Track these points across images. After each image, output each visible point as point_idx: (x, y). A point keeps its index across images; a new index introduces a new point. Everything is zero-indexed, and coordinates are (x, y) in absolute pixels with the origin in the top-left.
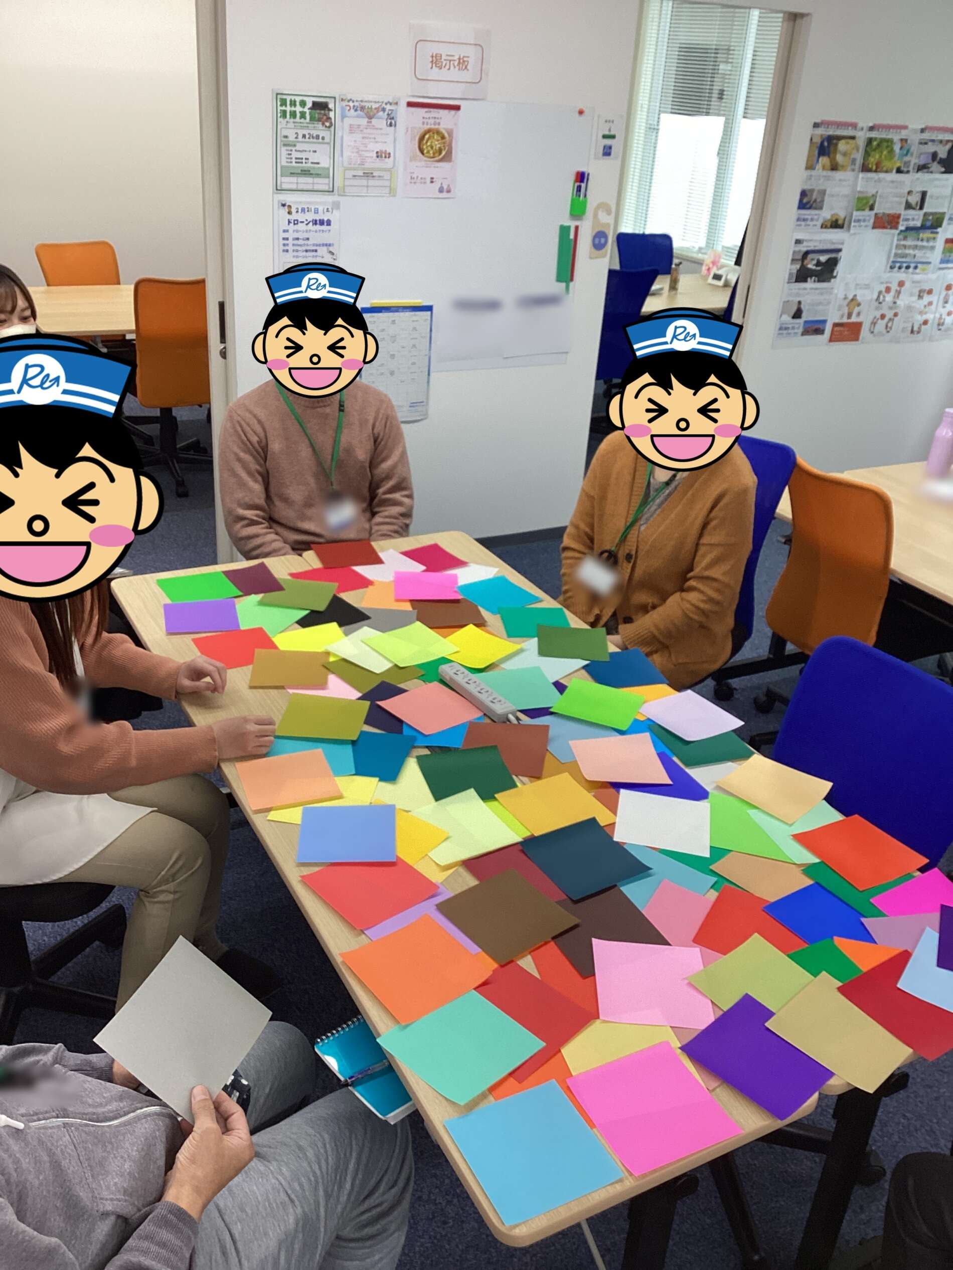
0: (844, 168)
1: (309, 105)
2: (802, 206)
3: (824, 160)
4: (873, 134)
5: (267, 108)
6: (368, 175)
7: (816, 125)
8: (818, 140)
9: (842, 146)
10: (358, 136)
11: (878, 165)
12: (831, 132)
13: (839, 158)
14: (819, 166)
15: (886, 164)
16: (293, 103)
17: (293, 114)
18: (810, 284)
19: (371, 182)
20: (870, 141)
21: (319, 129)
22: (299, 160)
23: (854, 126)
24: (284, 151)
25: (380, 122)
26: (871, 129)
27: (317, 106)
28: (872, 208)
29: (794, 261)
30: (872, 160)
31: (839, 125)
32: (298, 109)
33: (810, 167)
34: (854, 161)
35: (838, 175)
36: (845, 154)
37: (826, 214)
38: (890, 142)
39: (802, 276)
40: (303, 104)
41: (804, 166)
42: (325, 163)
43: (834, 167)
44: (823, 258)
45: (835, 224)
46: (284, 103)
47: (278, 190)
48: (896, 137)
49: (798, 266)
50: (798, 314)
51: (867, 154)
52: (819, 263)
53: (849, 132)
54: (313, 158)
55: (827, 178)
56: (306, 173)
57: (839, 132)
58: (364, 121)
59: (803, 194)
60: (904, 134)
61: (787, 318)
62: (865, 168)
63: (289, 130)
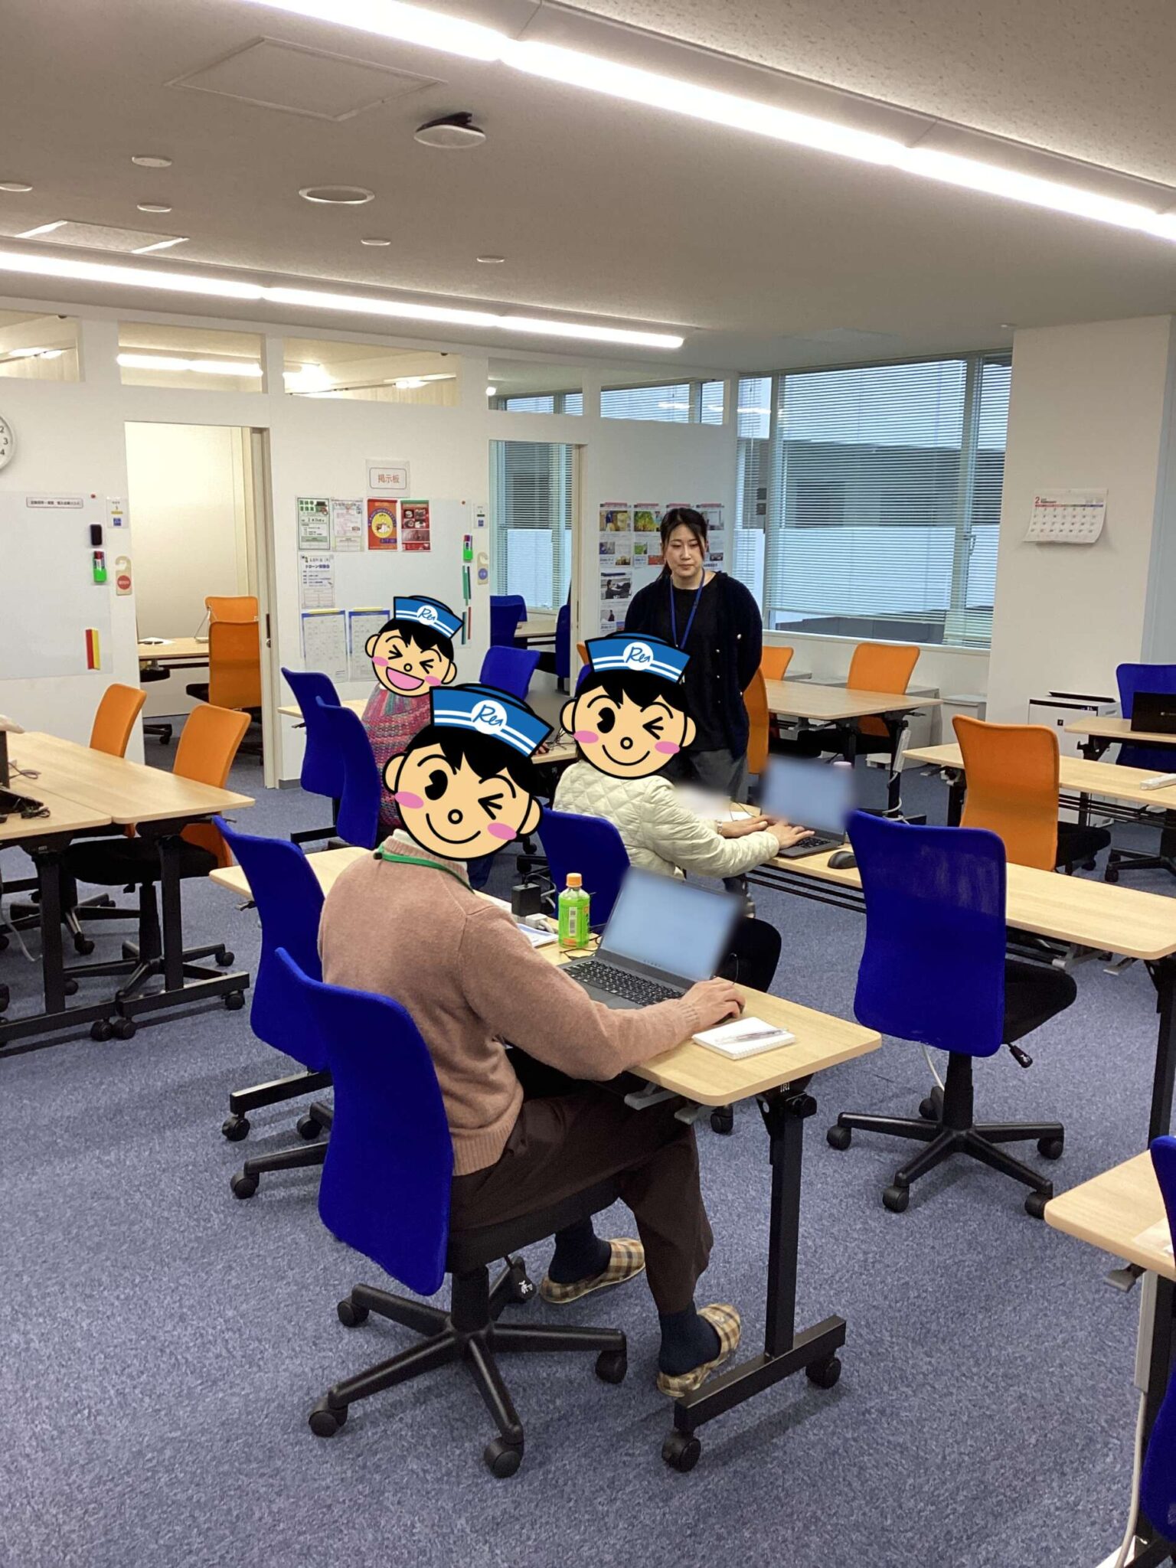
0: (623, 529)
1: (315, 502)
2: (602, 552)
3: (610, 525)
4: (638, 510)
5: (293, 506)
6: (348, 540)
7: (602, 505)
8: (605, 514)
9: (620, 517)
10: (342, 520)
11: (644, 527)
12: (612, 509)
13: (619, 524)
14: (608, 528)
15: (649, 526)
16: (307, 503)
17: (307, 509)
18: (616, 599)
19: (351, 544)
20: (636, 513)
21: (321, 516)
22: (311, 533)
23: (626, 505)
24: (302, 528)
25: (354, 512)
26: (636, 506)
27: (321, 504)
28: (645, 552)
29: (602, 586)
30: (641, 524)
31: (615, 505)
32: (310, 506)
33: (602, 529)
34: (629, 525)
35: (621, 533)
36: (622, 521)
37: (618, 556)
38: (649, 514)
39: (610, 595)
40: (312, 503)
41: (598, 528)
42: (325, 534)
43: (617, 529)
44: (621, 584)
45: (625, 563)
46: (302, 503)
47: (300, 549)
48: (652, 511)
49: (605, 589)
50: (611, 618)
51: (636, 521)
52: (618, 587)
53: (624, 509)
54: (318, 531)
55: (614, 536)
56: (315, 539)
57: (616, 509)
58: (345, 511)
59: (601, 545)
60: (657, 509)
61: (605, 621)
62: (636, 529)
63: (305, 516)
